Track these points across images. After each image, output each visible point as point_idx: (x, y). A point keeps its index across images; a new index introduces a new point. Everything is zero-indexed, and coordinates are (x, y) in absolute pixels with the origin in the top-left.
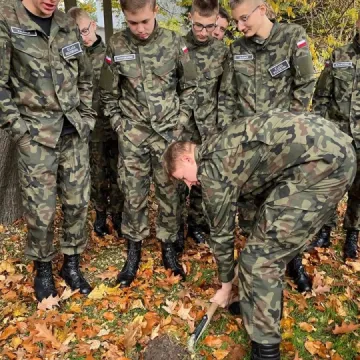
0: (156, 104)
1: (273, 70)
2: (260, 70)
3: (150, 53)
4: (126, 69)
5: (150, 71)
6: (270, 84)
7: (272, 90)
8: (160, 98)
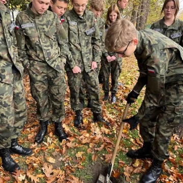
0: (48, 51)
1: (88, 32)
2: (81, 31)
3: (42, 23)
4: (29, 32)
5: (43, 33)
6: (86, 38)
7: (87, 41)
8: (50, 48)
